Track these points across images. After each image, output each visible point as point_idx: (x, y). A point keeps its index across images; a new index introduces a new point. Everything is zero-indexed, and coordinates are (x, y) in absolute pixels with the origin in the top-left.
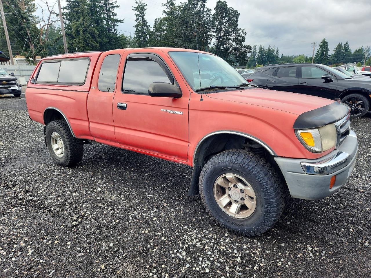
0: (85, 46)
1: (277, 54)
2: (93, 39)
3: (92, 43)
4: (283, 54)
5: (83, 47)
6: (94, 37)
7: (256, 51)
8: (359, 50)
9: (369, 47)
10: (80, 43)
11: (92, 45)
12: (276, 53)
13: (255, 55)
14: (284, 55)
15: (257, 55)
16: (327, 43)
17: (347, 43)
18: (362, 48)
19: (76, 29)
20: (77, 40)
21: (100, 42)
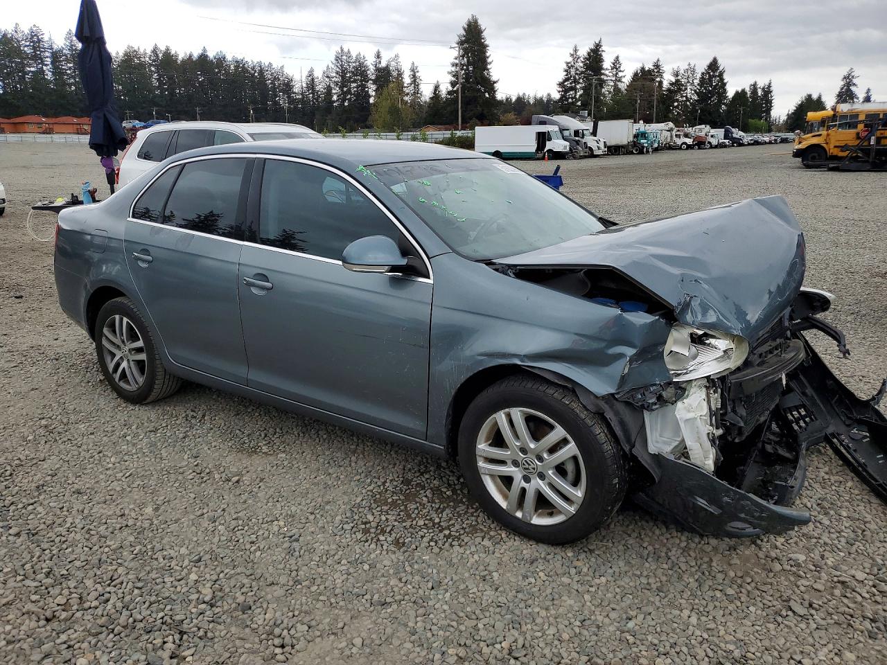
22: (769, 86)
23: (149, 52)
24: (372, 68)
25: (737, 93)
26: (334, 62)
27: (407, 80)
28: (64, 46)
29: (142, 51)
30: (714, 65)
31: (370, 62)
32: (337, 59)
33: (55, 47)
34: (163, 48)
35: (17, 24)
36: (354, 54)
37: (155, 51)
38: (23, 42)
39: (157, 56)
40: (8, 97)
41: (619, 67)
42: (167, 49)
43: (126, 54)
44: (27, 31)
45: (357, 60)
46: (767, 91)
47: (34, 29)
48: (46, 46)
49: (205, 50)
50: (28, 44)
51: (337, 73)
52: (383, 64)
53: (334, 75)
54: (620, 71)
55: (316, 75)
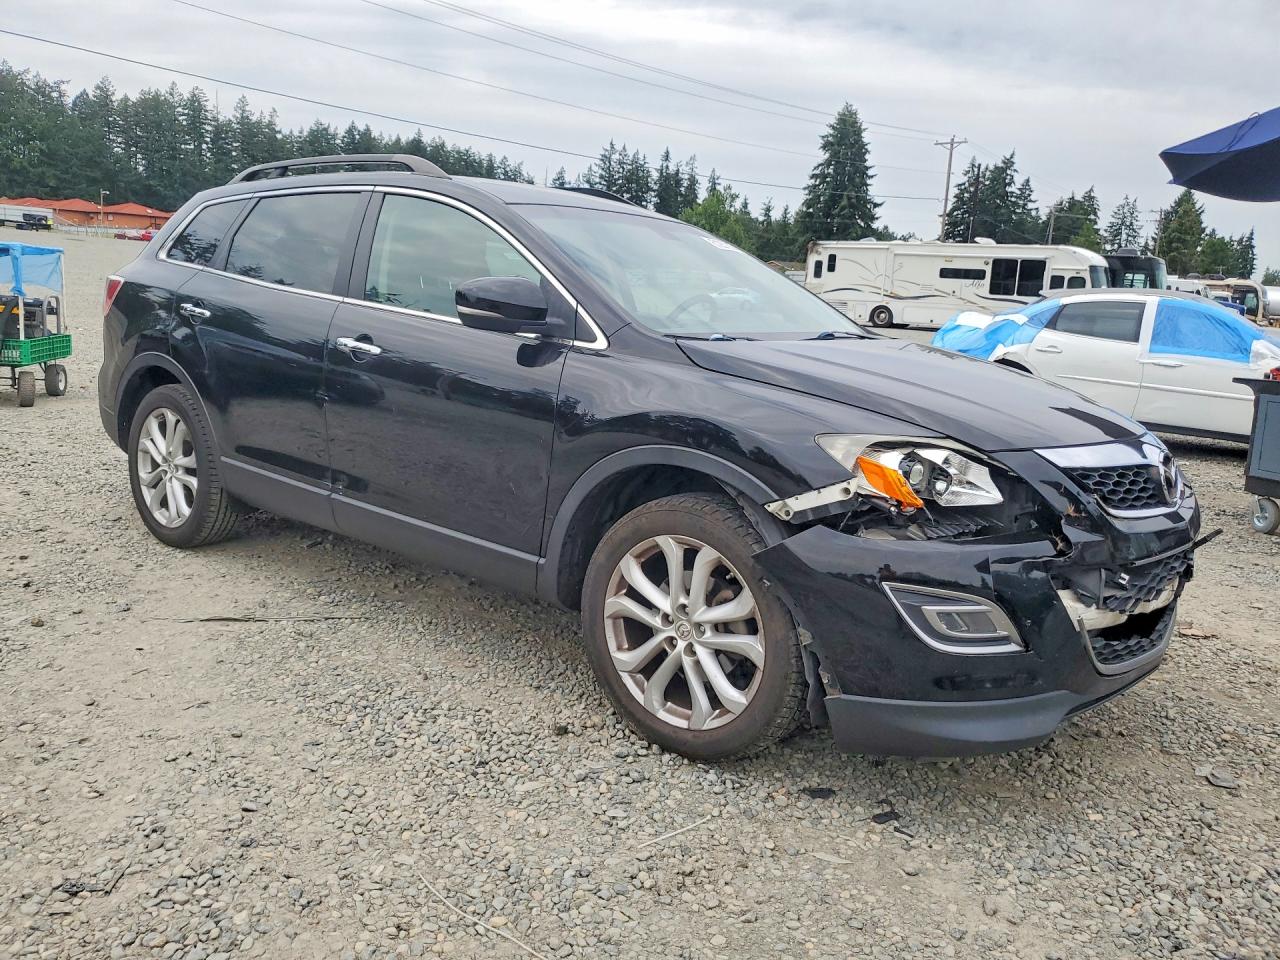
22: (1252, 239)
23: (341, 132)
24: (655, 175)
26: (599, 162)
27: (702, 194)
28: (232, 119)
29: (331, 130)
31: (653, 166)
32: (606, 159)
33: (221, 118)
34: (362, 128)
35: (173, 83)
36: (631, 153)
37: (350, 131)
38: (180, 109)
39: (354, 138)
40: (151, 182)
41: (1029, 195)
42: (368, 130)
43: (312, 132)
44: (187, 95)
45: (635, 161)
47: (196, 92)
48: (209, 116)
50: (186, 111)
51: (601, 177)
52: (672, 169)
53: (598, 180)
54: (1031, 201)
55: (567, 179)
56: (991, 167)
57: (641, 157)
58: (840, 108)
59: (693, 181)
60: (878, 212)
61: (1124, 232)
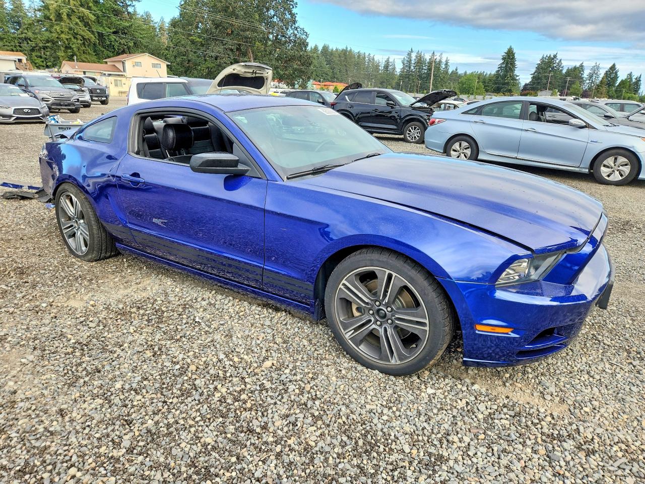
0: (70, 38)
1: (446, 67)
2: (86, 27)
3: (82, 33)
4: (456, 70)
5: (67, 39)
6: (86, 24)
7: (411, 60)
8: (575, 68)
9: (598, 64)
10: (62, 32)
11: (82, 37)
12: (444, 67)
13: (410, 68)
14: (458, 71)
15: (412, 68)
16: (513, 55)
17: (555, 56)
18: (582, 66)
19: (56, 11)
20: (58, 29)
21: (98, 33)
22: (640, 77)
24: (428, 60)
25: (622, 81)
26: (407, 56)
30: (613, 68)
31: (427, 57)
32: (409, 55)
46: (638, 80)
49: (347, 48)
52: (435, 58)
53: (406, 62)
55: (390, 61)
56: (548, 56)
57: (422, 54)
58: (509, 47)
59: (440, 62)
60: (517, 78)
61: (594, 75)
